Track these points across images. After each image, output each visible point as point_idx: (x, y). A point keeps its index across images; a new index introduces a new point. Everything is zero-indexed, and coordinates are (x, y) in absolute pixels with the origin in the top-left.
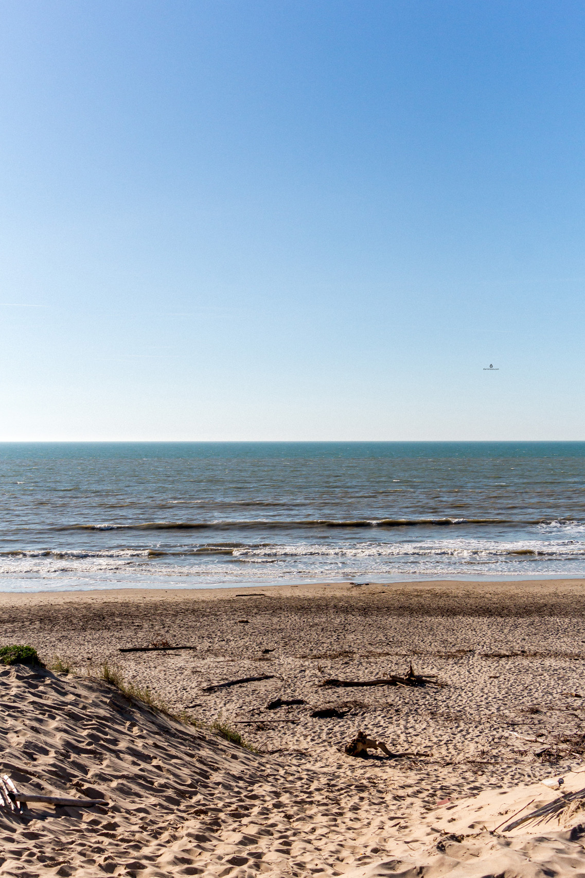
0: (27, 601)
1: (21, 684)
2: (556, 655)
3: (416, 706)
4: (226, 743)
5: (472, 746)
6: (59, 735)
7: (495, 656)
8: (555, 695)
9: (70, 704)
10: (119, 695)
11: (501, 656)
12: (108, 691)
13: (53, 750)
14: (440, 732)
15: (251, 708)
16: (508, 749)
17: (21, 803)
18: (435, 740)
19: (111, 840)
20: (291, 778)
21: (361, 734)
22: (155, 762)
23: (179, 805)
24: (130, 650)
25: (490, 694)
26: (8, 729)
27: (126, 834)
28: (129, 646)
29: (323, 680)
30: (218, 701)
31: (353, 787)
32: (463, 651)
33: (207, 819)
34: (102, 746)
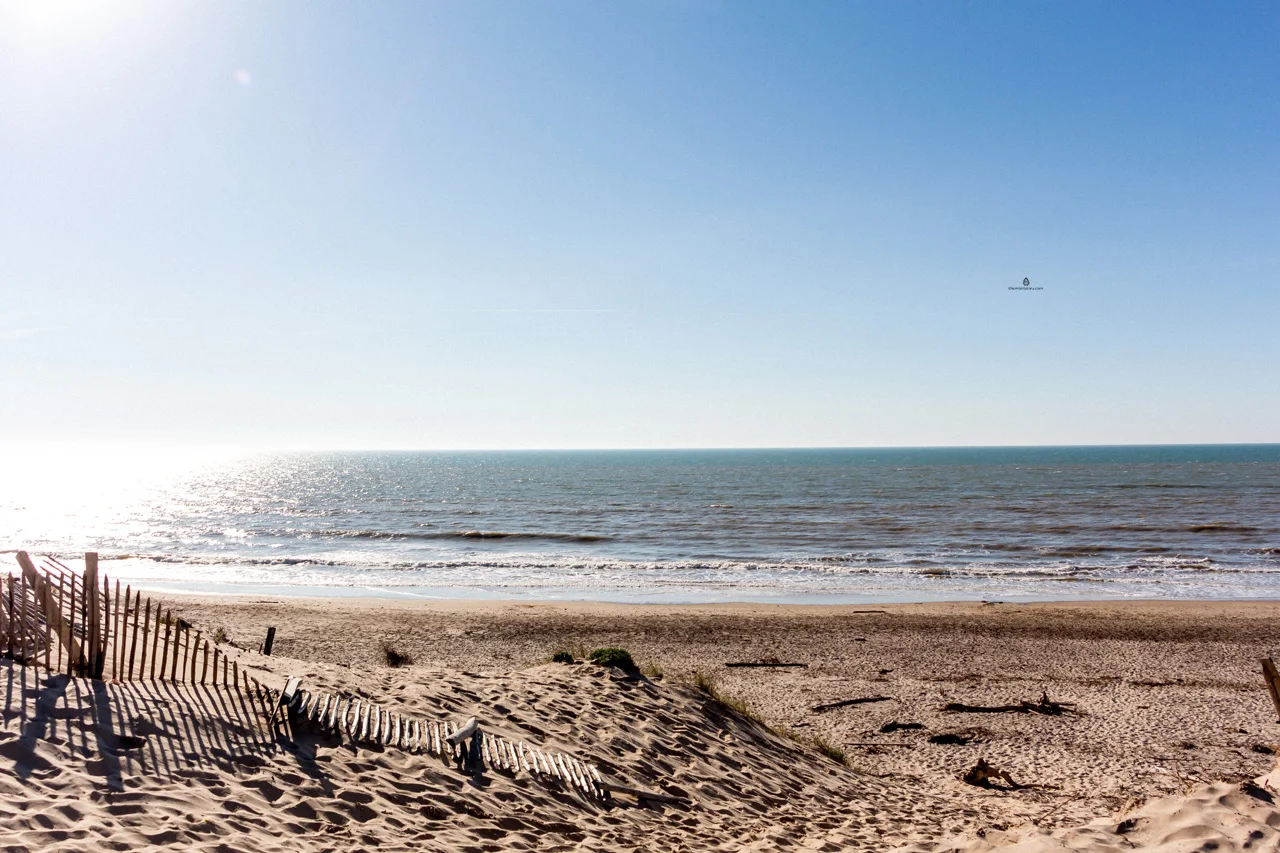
0: (633, 612)
1: (614, 685)
2: (1219, 685)
3: (1049, 736)
4: (826, 759)
5: (1111, 781)
6: (647, 735)
7: (1146, 684)
8: (1215, 730)
9: (662, 707)
10: (714, 702)
11: (1152, 685)
12: (703, 698)
13: (640, 749)
14: (1074, 765)
15: (864, 730)
16: (1153, 786)
17: (605, 792)
18: (1068, 772)
19: (690, 834)
20: (893, 798)
21: (981, 761)
22: (744, 770)
23: (765, 812)
24: (737, 665)
25: (1137, 726)
26: (598, 725)
27: (706, 830)
28: (737, 661)
29: (945, 704)
30: (828, 721)
31: (961, 812)
32: (1108, 677)
33: (792, 826)
34: (691, 750)
